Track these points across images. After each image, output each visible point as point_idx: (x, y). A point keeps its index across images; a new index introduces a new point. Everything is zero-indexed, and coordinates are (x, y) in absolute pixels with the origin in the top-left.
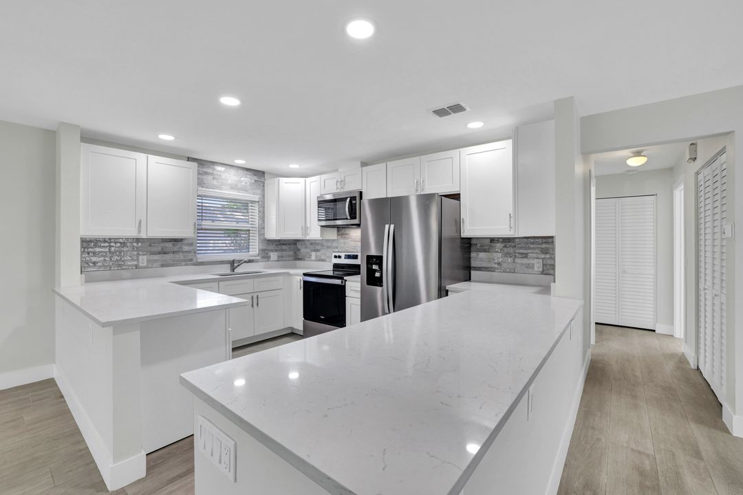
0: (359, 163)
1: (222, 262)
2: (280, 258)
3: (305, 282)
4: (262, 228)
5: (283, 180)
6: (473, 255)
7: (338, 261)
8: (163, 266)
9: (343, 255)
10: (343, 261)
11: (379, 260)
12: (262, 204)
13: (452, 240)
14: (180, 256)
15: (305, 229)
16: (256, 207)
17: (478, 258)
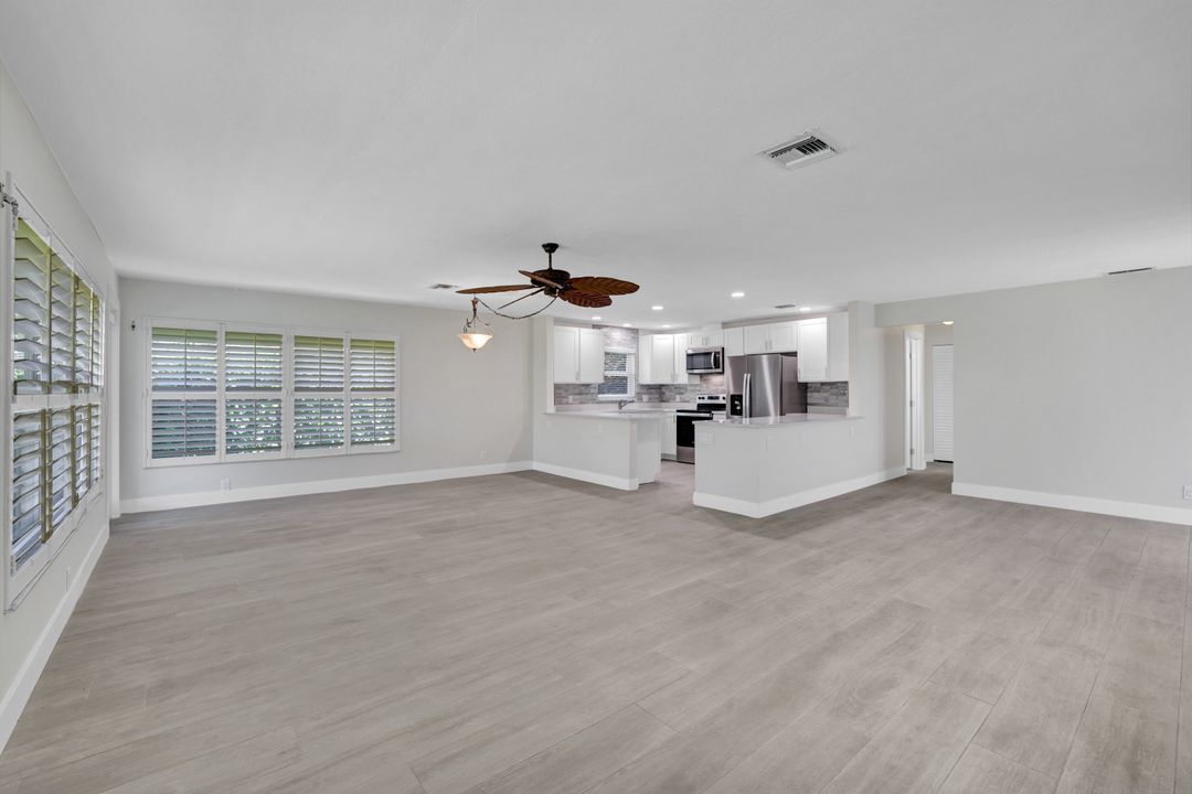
0: (720, 326)
1: (613, 402)
2: (650, 400)
3: (678, 417)
4: (637, 375)
5: (656, 337)
6: (809, 394)
7: (701, 402)
8: (581, 403)
9: (706, 397)
10: (707, 401)
11: (740, 398)
12: (637, 356)
13: (791, 384)
14: (589, 396)
15: (674, 376)
16: (633, 358)
17: (812, 397)
